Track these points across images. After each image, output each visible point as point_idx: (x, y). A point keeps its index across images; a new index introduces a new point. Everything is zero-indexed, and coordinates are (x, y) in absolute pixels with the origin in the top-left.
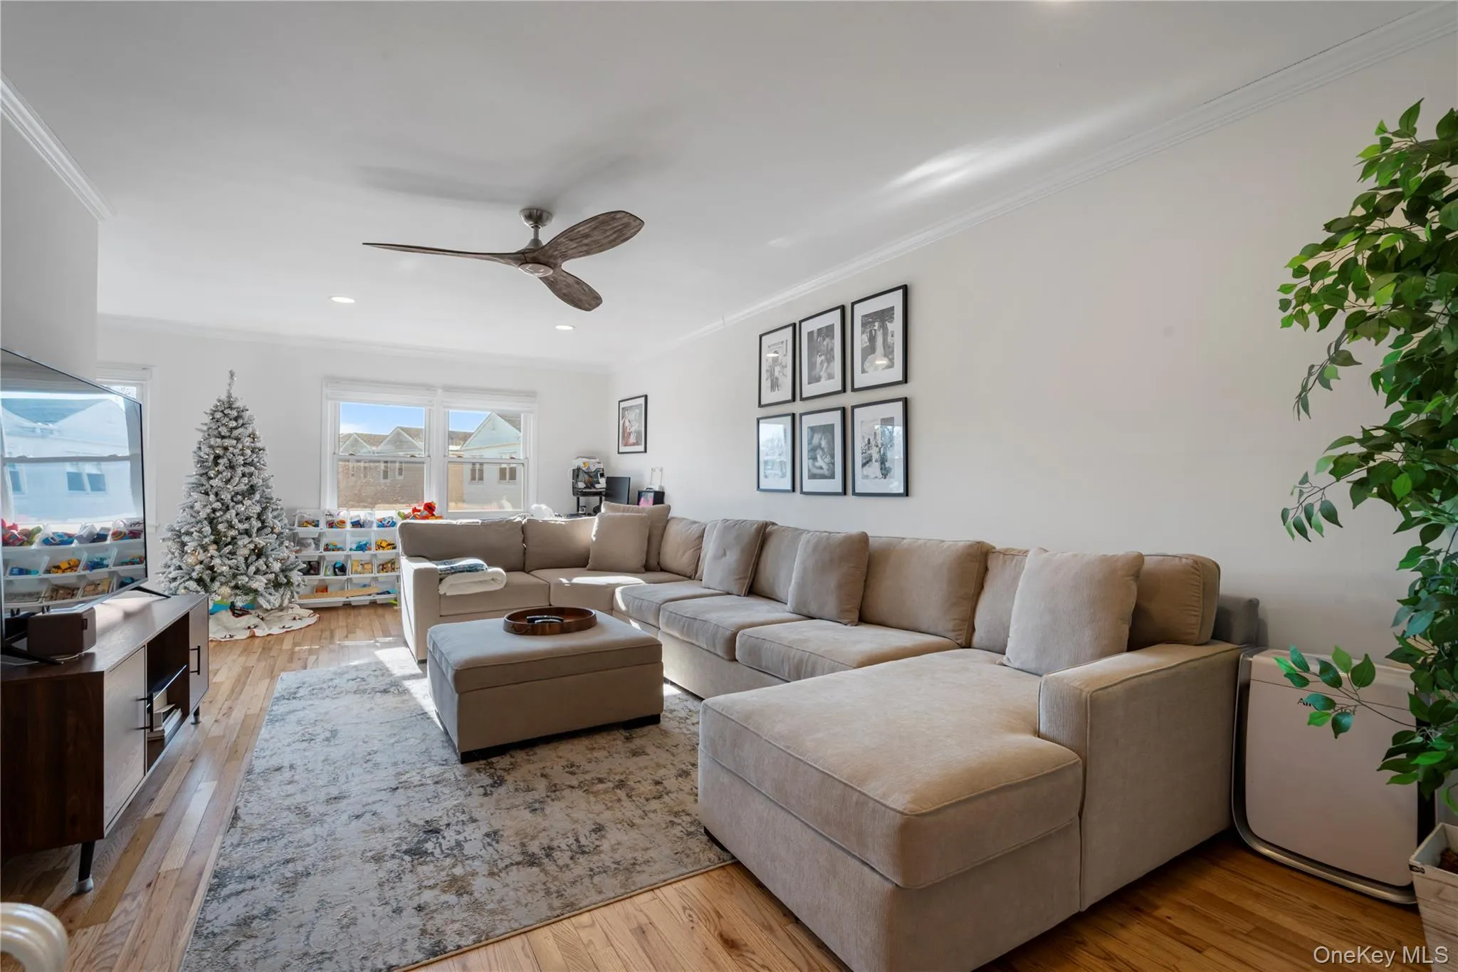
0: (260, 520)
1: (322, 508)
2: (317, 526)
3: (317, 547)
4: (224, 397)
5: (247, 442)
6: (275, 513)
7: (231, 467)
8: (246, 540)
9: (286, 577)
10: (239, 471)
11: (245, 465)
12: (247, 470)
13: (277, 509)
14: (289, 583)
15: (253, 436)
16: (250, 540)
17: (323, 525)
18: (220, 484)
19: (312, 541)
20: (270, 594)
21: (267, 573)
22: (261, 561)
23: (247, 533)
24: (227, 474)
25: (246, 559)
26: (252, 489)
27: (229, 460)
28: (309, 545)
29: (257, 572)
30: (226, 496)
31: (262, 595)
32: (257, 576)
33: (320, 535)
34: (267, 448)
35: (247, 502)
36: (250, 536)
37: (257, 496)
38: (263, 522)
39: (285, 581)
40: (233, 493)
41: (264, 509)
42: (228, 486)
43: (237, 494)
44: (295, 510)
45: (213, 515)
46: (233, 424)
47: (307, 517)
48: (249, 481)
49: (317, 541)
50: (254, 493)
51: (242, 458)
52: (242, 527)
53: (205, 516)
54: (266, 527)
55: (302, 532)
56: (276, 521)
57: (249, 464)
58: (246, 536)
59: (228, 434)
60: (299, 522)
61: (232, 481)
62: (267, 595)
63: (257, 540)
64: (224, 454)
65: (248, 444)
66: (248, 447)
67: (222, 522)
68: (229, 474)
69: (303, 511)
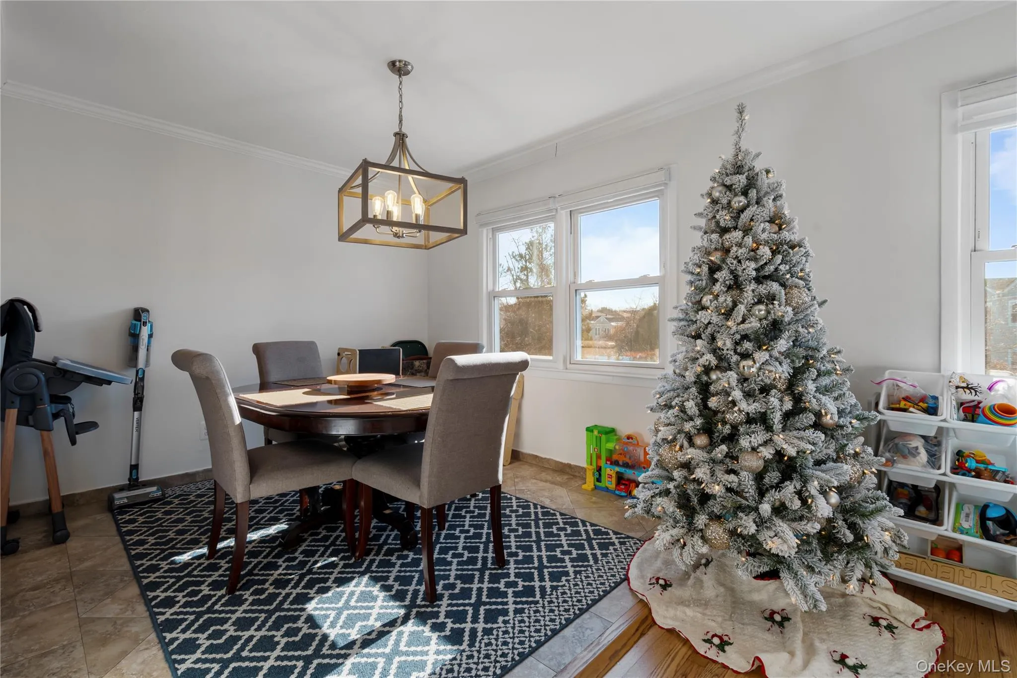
0: (792, 394)
1: (946, 371)
2: (932, 411)
3: (934, 461)
4: (728, 155)
5: (765, 231)
6: (825, 381)
7: (736, 285)
8: (759, 437)
9: (852, 527)
10: (750, 291)
11: (759, 280)
12: (763, 289)
13: (828, 373)
14: (859, 545)
15: (777, 220)
16: (767, 436)
17: (948, 411)
18: (715, 319)
19: (919, 443)
20: (810, 569)
21: (801, 518)
22: (790, 488)
23: (763, 420)
24: (726, 300)
25: (759, 477)
26: (775, 328)
27: (732, 272)
28: (914, 452)
29: (780, 510)
30: (725, 342)
31: (789, 568)
32: (778, 521)
33: (940, 430)
34: (807, 243)
35: (761, 356)
36: (769, 428)
37: (782, 344)
38: (798, 399)
39: (850, 537)
40: (738, 337)
41: (797, 374)
42: (729, 323)
43: (745, 337)
44: (883, 369)
45: (705, 378)
46: (739, 201)
47: (907, 389)
48: (768, 312)
49: (933, 444)
50: (776, 338)
51: (753, 265)
52: (752, 407)
53: (693, 379)
54: (805, 410)
55: (895, 420)
56: (824, 399)
57: (766, 278)
58: (759, 428)
59: (730, 224)
60: (889, 396)
61: (735, 313)
62: (803, 572)
63: (780, 439)
64: (723, 261)
65: (764, 236)
66: (767, 243)
67: (717, 394)
68: (729, 299)
69: (898, 375)
